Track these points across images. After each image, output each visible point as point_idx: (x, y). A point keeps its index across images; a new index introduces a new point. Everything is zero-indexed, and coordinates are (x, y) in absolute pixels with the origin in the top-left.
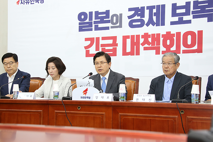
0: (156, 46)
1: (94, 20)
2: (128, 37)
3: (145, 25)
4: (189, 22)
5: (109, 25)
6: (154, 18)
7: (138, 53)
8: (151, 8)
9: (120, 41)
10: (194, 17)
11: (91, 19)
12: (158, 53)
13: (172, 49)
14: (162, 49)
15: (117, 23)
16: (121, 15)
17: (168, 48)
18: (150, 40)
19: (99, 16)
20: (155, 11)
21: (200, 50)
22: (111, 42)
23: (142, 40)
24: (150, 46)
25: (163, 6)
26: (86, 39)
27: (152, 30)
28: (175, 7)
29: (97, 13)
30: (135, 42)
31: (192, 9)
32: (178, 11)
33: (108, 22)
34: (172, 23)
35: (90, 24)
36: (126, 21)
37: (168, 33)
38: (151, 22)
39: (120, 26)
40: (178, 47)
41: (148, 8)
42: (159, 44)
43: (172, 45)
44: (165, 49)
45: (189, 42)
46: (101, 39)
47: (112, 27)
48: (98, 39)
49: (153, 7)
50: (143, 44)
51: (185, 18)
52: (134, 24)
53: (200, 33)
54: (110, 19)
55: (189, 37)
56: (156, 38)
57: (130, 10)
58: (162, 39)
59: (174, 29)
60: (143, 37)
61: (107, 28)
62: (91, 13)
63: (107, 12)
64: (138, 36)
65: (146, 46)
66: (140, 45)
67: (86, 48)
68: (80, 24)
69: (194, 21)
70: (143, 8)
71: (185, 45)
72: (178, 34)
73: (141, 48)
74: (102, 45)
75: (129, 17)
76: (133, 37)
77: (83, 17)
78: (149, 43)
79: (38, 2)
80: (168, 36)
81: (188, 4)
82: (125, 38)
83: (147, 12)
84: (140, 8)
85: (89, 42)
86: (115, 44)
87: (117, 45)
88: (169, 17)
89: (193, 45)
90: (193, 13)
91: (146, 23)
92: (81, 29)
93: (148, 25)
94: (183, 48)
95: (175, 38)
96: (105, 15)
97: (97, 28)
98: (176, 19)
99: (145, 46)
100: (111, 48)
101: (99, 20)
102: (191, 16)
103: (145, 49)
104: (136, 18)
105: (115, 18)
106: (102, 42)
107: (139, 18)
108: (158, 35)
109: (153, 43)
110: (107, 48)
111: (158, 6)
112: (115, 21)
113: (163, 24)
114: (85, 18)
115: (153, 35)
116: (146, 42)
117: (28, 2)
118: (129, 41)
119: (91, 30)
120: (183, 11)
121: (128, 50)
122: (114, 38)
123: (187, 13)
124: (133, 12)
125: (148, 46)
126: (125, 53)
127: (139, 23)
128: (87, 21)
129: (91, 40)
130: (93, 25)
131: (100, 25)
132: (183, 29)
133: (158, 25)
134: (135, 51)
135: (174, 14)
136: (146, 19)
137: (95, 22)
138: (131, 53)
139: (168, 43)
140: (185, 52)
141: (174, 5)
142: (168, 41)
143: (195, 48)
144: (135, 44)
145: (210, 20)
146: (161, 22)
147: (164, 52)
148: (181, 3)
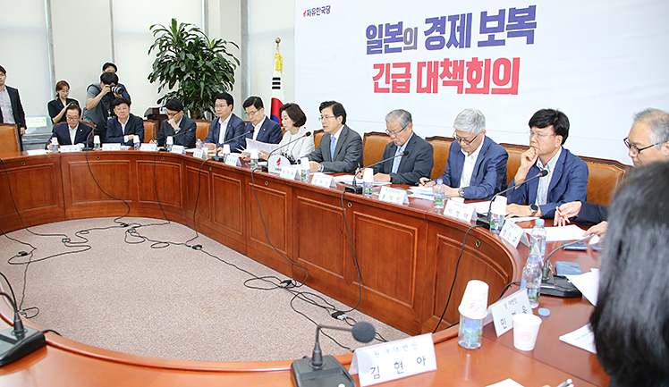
0: (458, 80)
1: (384, 37)
2: (424, 64)
3: (445, 46)
4: (502, 42)
5: (402, 45)
6: (458, 34)
7: (435, 91)
8: (453, 19)
9: (414, 71)
10: (510, 35)
11: (381, 36)
12: (460, 91)
14: (467, 85)
15: (411, 42)
16: (416, 29)
17: (473, 82)
18: (451, 69)
19: (390, 30)
20: (458, 23)
21: (514, 91)
22: (402, 71)
23: (441, 70)
24: (451, 79)
25: (470, 16)
26: (376, 66)
27: (454, 54)
28: (485, 18)
29: (388, 26)
30: (433, 72)
31: (506, 23)
32: (490, 25)
33: (400, 40)
34: (481, 44)
35: (380, 44)
36: (422, 39)
37: (475, 60)
38: (453, 41)
39: (415, 47)
40: (487, 83)
41: (450, 18)
42: (462, 77)
43: (478, 79)
44: (469, 86)
45: (501, 77)
46: (391, 66)
47: (405, 48)
48: (388, 65)
49: (457, 17)
50: (442, 76)
51: (498, 36)
52: (432, 43)
53: (517, 60)
54: (403, 35)
55: (502, 67)
56: (459, 66)
57: (428, 21)
58: (466, 69)
59: (485, 54)
60: (442, 64)
61: (399, 50)
62: (381, 27)
63: (400, 25)
64: (436, 63)
65: (446, 79)
66: (439, 78)
67: (375, 78)
68: (368, 43)
69: (508, 40)
70: (444, 18)
71: (497, 81)
72: (488, 61)
73: (440, 82)
74: (394, 76)
75: (426, 33)
76: (430, 63)
77: (371, 33)
78: (449, 75)
79: (325, 12)
80: (475, 64)
81: (502, 12)
82: (421, 65)
83: (448, 24)
84: (440, 19)
85: (378, 71)
86: (408, 74)
87: (410, 76)
88: (477, 36)
89: (505, 82)
90: (508, 27)
91: (447, 42)
92: (369, 52)
93: (449, 45)
94: (492, 85)
95: (483, 68)
96: (397, 30)
97: (388, 50)
98: (485, 37)
99: (444, 79)
100: (403, 80)
101: (391, 37)
102: (506, 32)
103: (445, 84)
104: (435, 34)
105: (408, 34)
106: (393, 71)
107: (438, 34)
108: (462, 62)
109: (454, 75)
110: (399, 80)
111: (463, 16)
112: (408, 40)
113: (468, 45)
114: (375, 34)
115: (455, 62)
116: (446, 73)
117: (314, 13)
118: (425, 70)
119: (381, 52)
120: (495, 24)
121: (424, 85)
122: (407, 65)
123: (500, 29)
124: (431, 25)
125: (449, 80)
126: (420, 90)
128: (377, 38)
129: (381, 67)
130: (383, 45)
131: (392, 45)
132: (493, 53)
133: (461, 47)
134: (431, 88)
135: (483, 30)
136: (447, 36)
137: (386, 41)
138: (427, 90)
139: (474, 77)
140: (495, 92)
141: (484, 14)
142: (474, 73)
143: (509, 86)
144: (432, 76)
145: (530, 41)
146: (465, 43)
147: (468, 91)
148: (493, 12)
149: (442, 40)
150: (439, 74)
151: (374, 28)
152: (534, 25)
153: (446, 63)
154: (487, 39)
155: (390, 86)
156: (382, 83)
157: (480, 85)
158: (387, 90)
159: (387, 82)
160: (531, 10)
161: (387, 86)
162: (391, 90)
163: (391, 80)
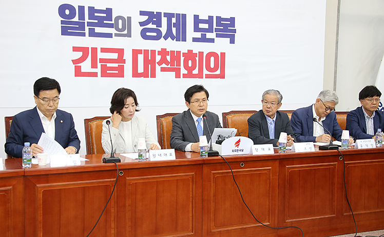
0: (175, 67)
1: (87, 20)
2: (140, 52)
3: (162, 38)
4: (212, 41)
5: (112, 31)
6: (174, 30)
7: (153, 76)
8: (169, 16)
9: (128, 56)
10: (218, 36)
11: (82, 16)
12: (178, 76)
13: (194, 72)
14: (183, 71)
15: (123, 29)
16: (129, 18)
17: (190, 70)
18: (168, 58)
19: (96, 14)
20: (174, 20)
21: (222, 76)
22: (115, 56)
23: (158, 58)
24: (169, 66)
25: (184, 16)
26: (75, 49)
27: (171, 45)
28: (197, 20)
29: (92, 10)
30: (150, 61)
31: (215, 26)
32: (201, 26)
33: (111, 26)
34: (195, 40)
35: (82, 26)
36: (136, 29)
37: (190, 51)
38: (169, 35)
39: (129, 35)
40: (201, 70)
41: (166, 15)
42: (179, 65)
43: (194, 67)
44: (186, 72)
45: (212, 66)
46: (99, 50)
47: (116, 35)
48: (94, 50)
49: (172, 15)
50: (160, 63)
51: (209, 35)
52: (148, 34)
53: (223, 54)
54: (113, 22)
55: (212, 59)
56: (176, 56)
57: (142, 13)
58: (182, 58)
59: (198, 48)
60: (159, 53)
61: (109, 36)
62: (81, 8)
63: (109, 11)
64: (153, 52)
65: (164, 65)
66: (157, 64)
67: (74, 62)
68: (62, 22)
69: (217, 39)
70: (159, 14)
71: (208, 68)
72: (201, 54)
73: (158, 68)
74: (102, 60)
75: (141, 24)
76: (146, 52)
77: (67, 12)
78: (167, 63)
80: (190, 55)
81: (211, 18)
82: (136, 53)
83: (164, 21)
84: (155, 13)
85: (79, 55)
86: (121, 60)
87: (124, 61)
88: (191, 33)
89: (215, 69)
90: (217, 30)
91: (163, 34)
92: (65, 32)
93: (166, 38)
94: (205, 72)
95: (197, 59)
96: (105, 15)
97: (93, 34)
98: (198, 35)
99: (162, 66)
100: (116, 65)
101: (97, 21)
102: (215, 33)
103: (163, 70)
104: (150, 26)
105: (120, 21)
106: (100, 55)
107: (154, 26)
108: (179, 52)
109: (172, 63)
110: (109, 65)
111: (178, 15)
112: (120, 27)
113: (184, 40)
114: (73, 14)
115: (173, 52)
116: (163, 60)
118: (141, 57)
119: (84, 35)
120: (206, 26)
121: (141, 70)
122: (120, 52)
123: (210, 30)
124: (145, 18)
125: (166, 66)
126: (136, 74)
127: (155, 34)
128: (76, 19)
129: (84, 50)
130: (87, 28)
131: (98, 30)
132: (206, 48)
133: (177, 40)
134: (149, 72)
135: (197, 29)
136: (164, 29)
137: (89, 24)
138: (145, 75)
139: (190, 65)
140: (208, 76)
141: (196, 17)
142: (190, 62)
143: (218, 72)
145: (232, 42)
146: (181, 37)
147: (185, 76)
148: (204, 16)
149: (159, 32)
150: (157, 61)
151: (71, 8)
152: (235, 31)
153: (163, 52)
154: (200, 37)
155: (98, 70)
156: (86, 66)
157: (196, 72)
158: (95, 75)
159: (94, 65)
160: (232, 20)
161: (94, 70)
162: (99, 74)
163: (99, 65)
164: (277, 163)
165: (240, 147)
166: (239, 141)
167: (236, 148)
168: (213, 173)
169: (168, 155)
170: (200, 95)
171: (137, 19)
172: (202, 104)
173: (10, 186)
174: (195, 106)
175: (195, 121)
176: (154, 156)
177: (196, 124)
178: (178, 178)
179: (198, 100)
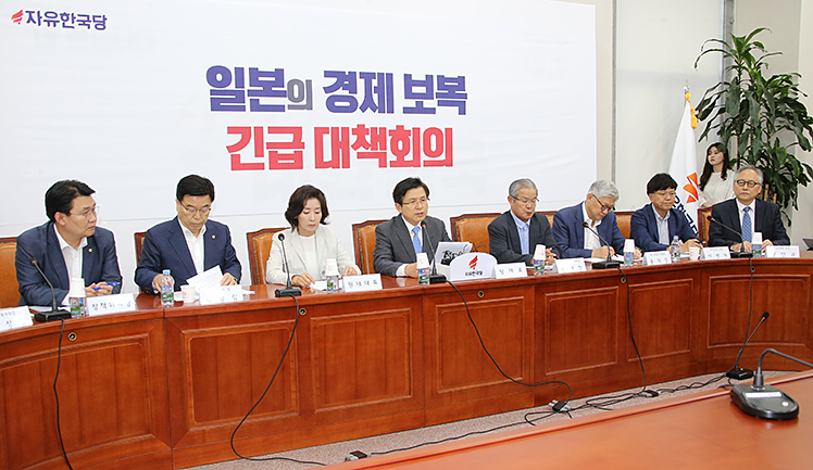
0: (379, 151)
1: (247, 87)
2: (325, 130)
3: (358, 109)
4: (433, 111)
5: (285, 101)
6: (375, 97)
7: (346, 165)
8: (367, 77)
9: (308, 138)
10: (440, 104)
11: (240, 83)
12: (383, 164)
13: (406, 158)
14: (391, 157)
15: (301, 98)
16: (309, 82)
17: (400, 154)
18: (368, 138)
19: (260, 79)
20: (375, 83)
21: (449, 163)
22: (289, 138)
23: (353, 139)
24: (369, 150)
25: (390, 76)
26: (231, 130)
27: (371, 119)
28: (409, 81)
29: (254, 72)
30: (340, 141)
31: (435, 90)
32: (415, 90)
33: (283, 94)
34: (407, 110)
35: (240, 97)
36: (320, 98)
37: (400, 128)
38: (368, 104)
39: (309, 107)
40: (417, 155)
41: (363, 75)
42: (384, 147)
43: (406, 151)
44: (395, 158)
45: (434, 148)
46: (266, 131)
47: (290, 107)
48: (259, 130)
49: (372, 75)
50: (355, 147)
51: (427, 104)
52: (337, 104)
53: (449, 131)
54: (285, 89)
55: (433, 137)
56: (379, 135)
57: (328, 74)
58: (389, 138)
59: (411, 122)
60: (354, 132)
61: (281, 108)
62: (239, 71)
63: (279, 73)
64: (345, 130)
65: (362, 150)
66: (351, 149)
67: (230, 149)
68: (212, 92)
69: (439, 109)
70: (353, 74)
71: (428, 152)
72: (416, 130)
73: (353, 153)
74: (270, 145)
75: (327, 90)
76: (335, 130)
77: (219, 77)
78: (366, 146)
79: (89, 26)
80: (399, 132)
81: (429, 78)
82: (319, 132)
83: (361, 83)
84: (347, 74)
85: (237, 138)
86: (298, 143)
87: (303, 146)
88: (400, 100)
89: (438, 153)
90: (438, 95)
91: (360, 105)
92: (216, 106)
93: (363, 109)
94: (424, 157)
95: (411, 138)
96: (273, 79)
97: (256, 107)
98: (412, 103)
99: (359, 150)
100: (291, 151)
101: (261, 88)
102: (436, 100)
103: (360, 156)
104: (340, 92)
105: (296, 87)
106: (268, 138)
107: (346, 93)
108: (383, 130)
109: (373, 146)
110: (280, 151)
111: (381, 75)
112: (296, 95)
113: (391, 111)
114: (227, 81)
115: (374, 130)
116: (361, 142)
117: (55, 22)
118: (327, 139)
119: (243, 109)
120: (422, 90)
121: (328, 157)
122: (297, 131)
123: (429, 96)
124: (333, 80)
125: (366, 151)
126: (320, 164)
127: (348, 104)
128: (232, 87)
129: (245, 132)
130: (247, 99)
131: (264, 101)
133: (381, 112)
134: (340, 161)
135: (409, 94)
136: (360, 97)
137: (250, 93)
138: (334, 164)
139: (400, 148)
140: (427, 164)
141: (407, 77)
142: (400, 143)
143: (443, 157)
144: (341, 146)
145: (462, 112)
146: (387, 106)
147: (393, 164)
148: (419, 76)
149: (354, 101)
150: (351, 144)
151: (224, 70)
152: (465, 96)
153: (360, 130)
154: (414, 106)
155: (265, 160)
156: (248, 155)
157: (409, 157)
158: (260, 167)
159: (259, 153)
160: (461, 80)
161: (259, 160)
162: (267, 166)
163: (266, 152)
164: (532, 291)
165: (477, 269)
166: (476, 259)
167: (472, 270)
168: (440, 308)
169: (371, 282)
170: (416, 193)
171: (320, 83)
172: (420, 206)
173: (145, 332)
174: (410, 209)
175: (410, 230)
176: (350, 284)
177: (412, 235)
178: (387, 316)
179: (414, 201)
